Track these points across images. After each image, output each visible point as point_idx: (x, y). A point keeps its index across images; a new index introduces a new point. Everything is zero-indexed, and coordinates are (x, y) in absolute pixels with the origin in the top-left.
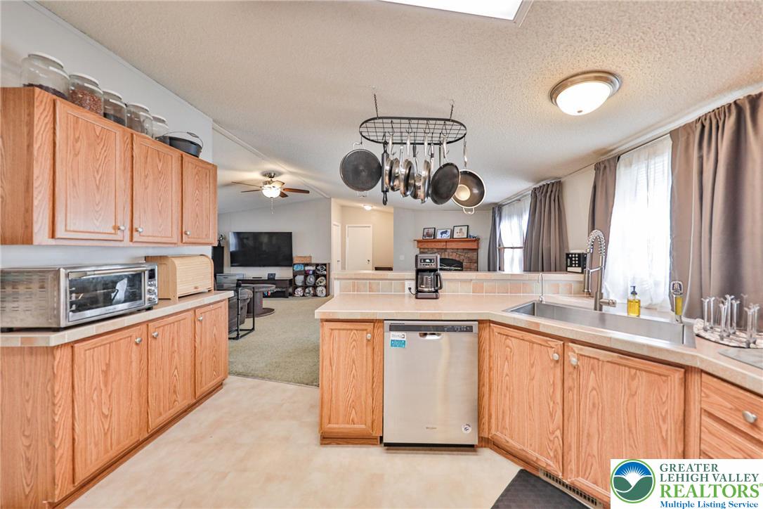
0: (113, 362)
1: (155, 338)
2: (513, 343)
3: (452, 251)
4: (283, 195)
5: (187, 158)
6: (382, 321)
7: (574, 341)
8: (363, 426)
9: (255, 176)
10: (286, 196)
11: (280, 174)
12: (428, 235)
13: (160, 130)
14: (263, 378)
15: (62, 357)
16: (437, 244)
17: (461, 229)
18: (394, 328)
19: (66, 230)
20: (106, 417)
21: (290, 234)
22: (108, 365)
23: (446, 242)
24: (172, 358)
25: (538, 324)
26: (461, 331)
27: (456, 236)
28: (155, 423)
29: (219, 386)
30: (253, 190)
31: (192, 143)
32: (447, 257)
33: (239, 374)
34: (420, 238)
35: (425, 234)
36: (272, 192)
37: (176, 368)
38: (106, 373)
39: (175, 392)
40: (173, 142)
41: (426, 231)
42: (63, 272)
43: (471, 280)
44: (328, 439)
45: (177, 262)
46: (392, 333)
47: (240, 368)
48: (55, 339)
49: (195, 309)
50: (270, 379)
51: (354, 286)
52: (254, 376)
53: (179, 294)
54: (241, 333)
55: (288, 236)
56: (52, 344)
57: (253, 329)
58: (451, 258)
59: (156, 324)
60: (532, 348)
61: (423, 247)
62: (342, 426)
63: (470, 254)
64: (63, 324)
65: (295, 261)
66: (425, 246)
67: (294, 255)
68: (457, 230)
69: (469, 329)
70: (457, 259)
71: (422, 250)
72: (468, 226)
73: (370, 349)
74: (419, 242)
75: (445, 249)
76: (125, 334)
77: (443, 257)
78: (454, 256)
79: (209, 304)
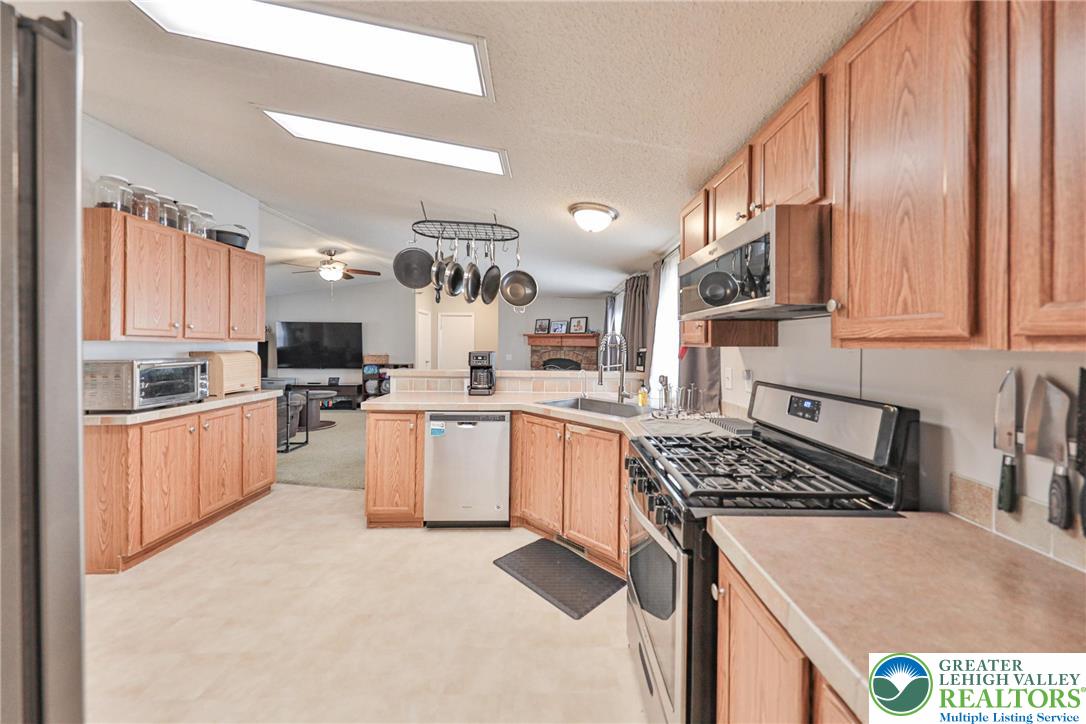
0: (171, 447)
1: (205, 428)
2: (536, 428)
3: (569, 349)
4: (347, 277)
5: (235, 251)
6: (423, 412)
7: (570, 422)
8: (406, 508)
9: (310, 253)
10: (352, 278)
11: (343, 251)
12: (541, 328)
13: (207, 224)
14: (315, 485)
15: (133, 434)
16: (552, 340)
17: (579, 322)
18: (433, 418)
19: (134, 328)
20: (166, 494)
21: (361, 324)
22: (167, 448)
23: (562, 337)
24: (220, 452)
25: (549, 411)
26: (494, 420)
27: (573, 330)
28: (206, 509)
29: (266, 490)
30: (309, 271)
31: (239, 235)
32: (563, 357)
33: (288, 483)
34: (532, 332)
35: (538, 327)
36: (332, 274)
37: (225, 461)
38: (165, 455)
39: (223, 485)
40: (219, 236)
41: (539, 323)
42: (136, 364)
43: (532, 378)
44: (375, 521)
45: (223, 358)
46: (432, 422)
47: (290, 478)
48: (130, 419)
49: (242, 406)
50: (323, 486)
51: (411, 384)
52: (305, 484)
53: (226, 391)
54: (291, 447)
55: (356, 329)
56: (129, 423)
57: (307, 442)
58: (567, 358)
59: (208, 416)
60: (547, 432)
62: (386, 508)
63: (589, 354)
64: (136, 408)
65: (366, 362)
67: (365, 353)
68: (574, 322)
69: (502, 419)
70: (575, 360)
72: (587, 318)
73: (413, 437)
74: (530, 337)
75: (561, 347)
76: (181, 422)
77: (558, 357)
78: (571, 356)
79: (257, 402)
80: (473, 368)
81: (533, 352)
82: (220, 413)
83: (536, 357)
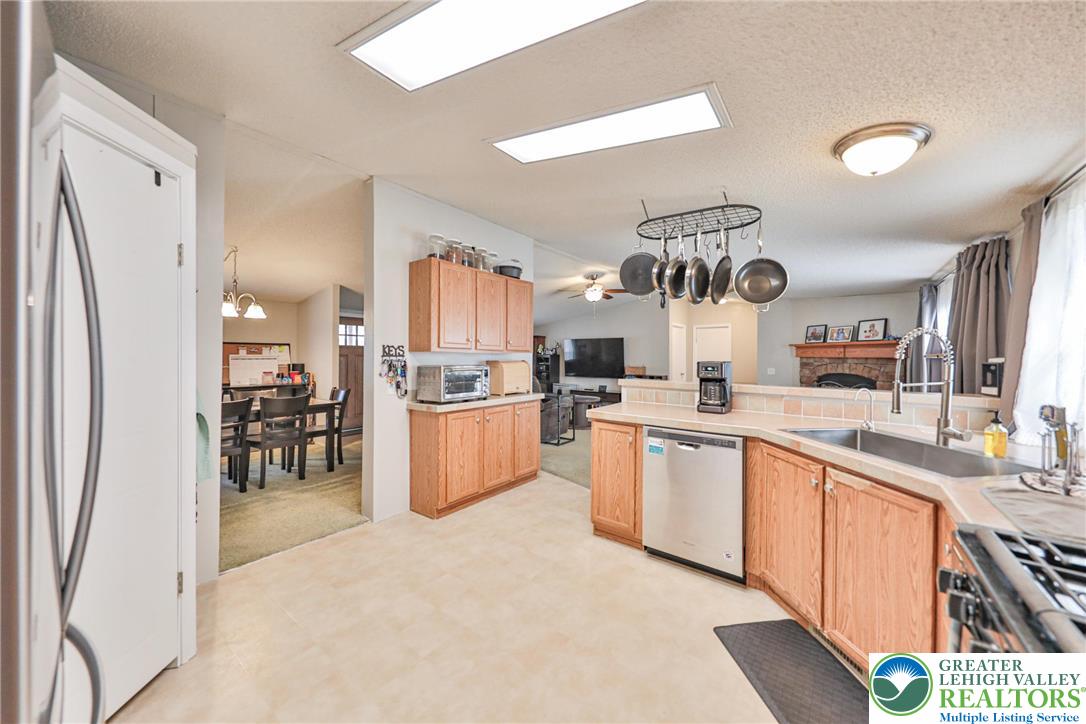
0: (465, 433)
1: (488, 421)
3: (856, 361)
4: (607, 297)
5: (512, 281)
6: (642, 426)
7: (833, 466)
8: (626, 525)
9: (579, 280)
10: (611, 297)
11: (603, 274)
12: (815, 336)
13: (493, 262)
14: (567, 479)
15: (442, 419)
16: (829, 350)
17: (873, 326)
18: (651, 434)
19: (445, 342)
20: (462, 467)
21: (622, 339)
22: (463, 433)
23: (845, 347)
24: (499, 440)
26: (722, 446)
27: (862, 337)
28: (489, 484)
29: (533, 476)
30: (577, 294)
31: (514, 267)
32: (847, 372)
33: (551, 472)
34: (801, 341)
35: (809, 335)
36: (594, 295)
37: (502, 448)
38: (461, 437)
39: (500, 466)
40: (501, 270)
41: (811, 330)
42: (442, 368)
43: (782, 396)
44: (599, 531)
45: (504, 366)
46: (650, 438)
47: (553, 468)
48: (440, 409)
49: (514, 404)
50: (572, 481)
52: (561, 476)
53: (506, 392)
54: (562, 441)
55: (618, 344)
56: (438, 411)
57: (573, 439)
58: (853, 373)
59: (490, 410)
61: (804, 355)
62: (609, 520)
63: (883, 368)
64: (443, 400)
65: (627, 373)
66: (809, 353)
67: (626, 364)
68: (865, 326)
69: (732, 445)
70: (866, 376)
71: (805, 360)
72: (886, 320)
73: (632, 451)
74: (798, 347)
75: (844, 359)
76: (472, 413)
77: (840, 371)
78: (859, 371)
79: (525, 402)
80: (702, 380)
81: (803, 365)
82: (498, 409)
83: (807, 372)
